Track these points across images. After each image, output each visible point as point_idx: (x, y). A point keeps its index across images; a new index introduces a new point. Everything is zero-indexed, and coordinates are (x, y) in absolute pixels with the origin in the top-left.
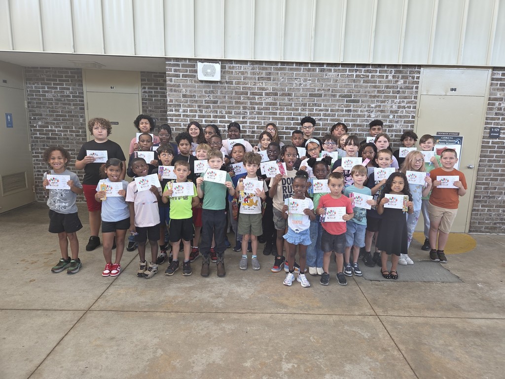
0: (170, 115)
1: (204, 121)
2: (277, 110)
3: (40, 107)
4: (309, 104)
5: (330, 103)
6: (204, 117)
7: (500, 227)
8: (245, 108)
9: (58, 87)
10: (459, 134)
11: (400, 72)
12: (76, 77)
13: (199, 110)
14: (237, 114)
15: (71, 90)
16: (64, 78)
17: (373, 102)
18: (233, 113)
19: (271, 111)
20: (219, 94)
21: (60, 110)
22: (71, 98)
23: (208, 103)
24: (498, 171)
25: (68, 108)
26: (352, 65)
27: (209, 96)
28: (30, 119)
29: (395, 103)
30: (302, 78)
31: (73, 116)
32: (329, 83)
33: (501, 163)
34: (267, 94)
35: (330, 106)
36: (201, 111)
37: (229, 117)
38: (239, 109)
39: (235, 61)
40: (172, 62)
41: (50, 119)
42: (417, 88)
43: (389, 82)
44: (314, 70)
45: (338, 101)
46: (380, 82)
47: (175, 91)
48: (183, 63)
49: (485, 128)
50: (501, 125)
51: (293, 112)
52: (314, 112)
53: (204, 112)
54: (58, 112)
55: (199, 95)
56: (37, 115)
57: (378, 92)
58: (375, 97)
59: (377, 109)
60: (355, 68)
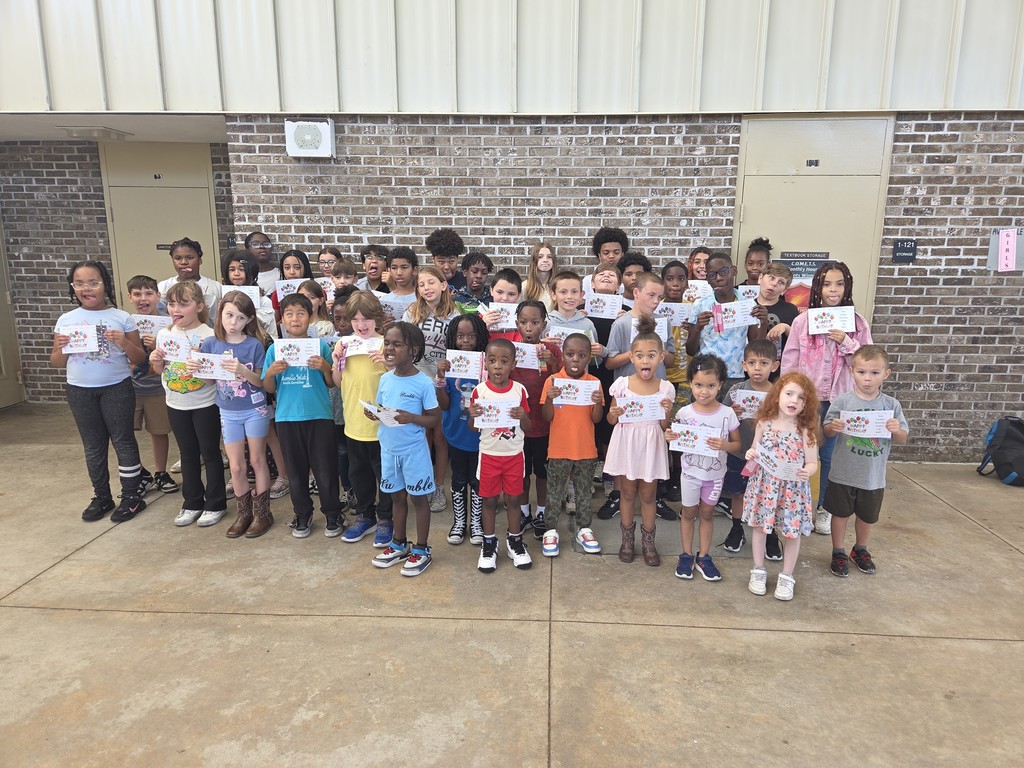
0: (240, 228)
1: (307, 240)
2: (451, 213)
3: (24, 220)
4: (516, 201)
5: (558, 197)
6: (306, 230)
7: (924, 449)
8: (386, 211)
9: (56, 178)
10: (827, 255)
11: (698, 130)
12: (88, 159)
13: (297, 217)
14: (373, 223)
15: (79, 185)
16: (66, 162)
17: (644, 194)
18: (364, 222)
19: (439, 216)
20: (334, 183)
21: (61, 223)
22: (81, 200)
23: (312, 202)
24: (915, 331)
25: (76, 220)
26: (599, 118)
27: (314, 189)
28: (8, 241)
29: (691, 195)
30: (499, 149)
31: (85, 235)
32: (553, 157)
33: (921, 314)
34: (429, 182)
35: (557, 203)
36: (300, 219)
37: (357, 230)
38: (376, 213)
39: (361, 116)
40: (238, 123)
41: (44, 242)
42: (735, 161)
43: (676, 150)
44: (521, 131)
45: (573, 192)
46: (658, 151)
47: (247, 180)
48: (260, 123)
49: (884, 242)
50: (918, 234)
51: (483, 218)
52: (527, 216)
53: (306, 221)
54: (57, 227)
55: (294, 186)
56: (19, 234)
57: (655, 172)
58: (648, 182)
59: (654, 207)
60: (605, 124)
